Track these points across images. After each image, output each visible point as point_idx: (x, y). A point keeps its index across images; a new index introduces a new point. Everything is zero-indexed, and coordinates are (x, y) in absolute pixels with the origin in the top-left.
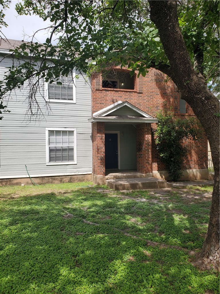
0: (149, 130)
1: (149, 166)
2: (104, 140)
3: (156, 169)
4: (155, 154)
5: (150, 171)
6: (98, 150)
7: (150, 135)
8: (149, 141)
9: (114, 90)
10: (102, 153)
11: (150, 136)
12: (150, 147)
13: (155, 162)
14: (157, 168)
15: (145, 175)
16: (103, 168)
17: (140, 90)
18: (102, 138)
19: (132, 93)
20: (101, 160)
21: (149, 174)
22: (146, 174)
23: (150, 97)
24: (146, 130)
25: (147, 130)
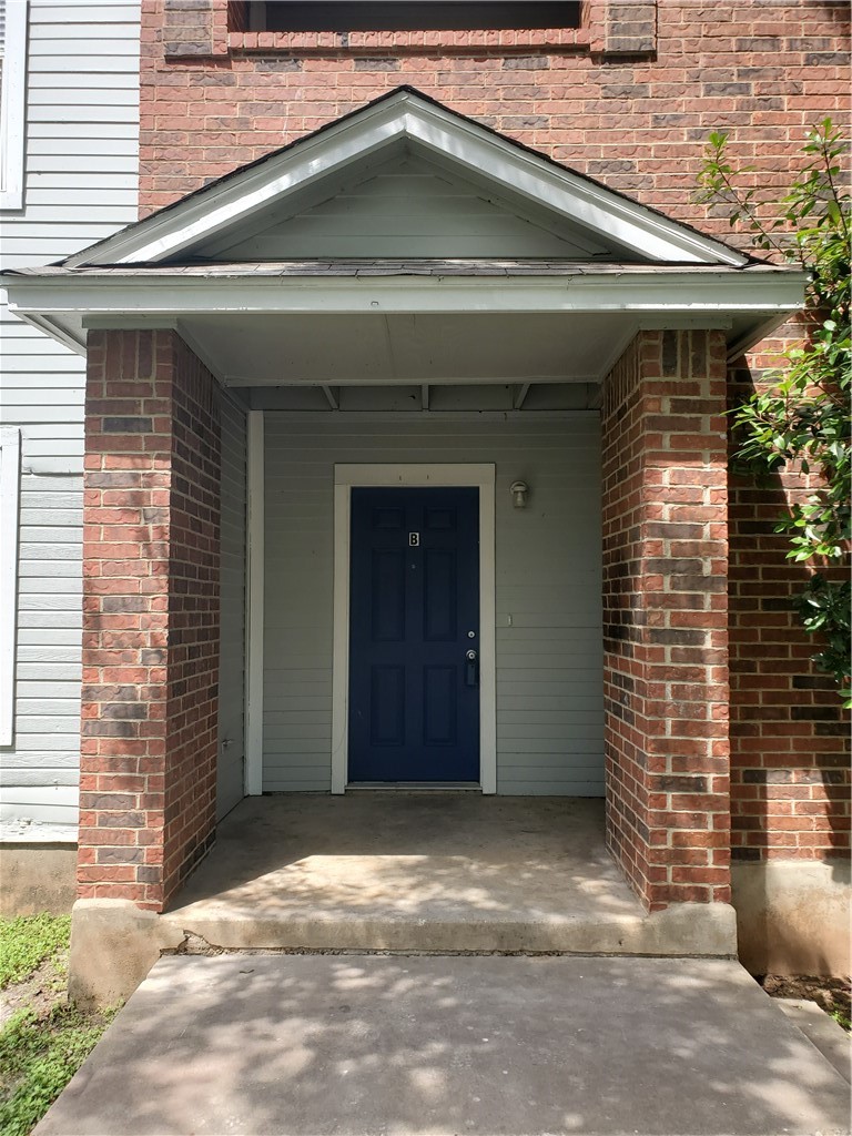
0: (702, 407)
1: (699, 821)
2: (161, 515)
3: (805, 840)
4: (798, 682)
5: (711, 888)
6: (93, 620)
7: (708, 467)
8: (696, 531)
9: (347, 52)
10: (129, 659)
11: (707, 480)
12: (712, 601)
13: (802, 762)
14: (817, 827)
15: (647, 930)
16: (137, 821)
17: (626, 29)
18: (137, 499)
19: (535, 61)
20: (126, 729)
21: (692, 916)
22: (655, 919)
23: (744, 90)
24: (666, 407)
25: (678, 406)
